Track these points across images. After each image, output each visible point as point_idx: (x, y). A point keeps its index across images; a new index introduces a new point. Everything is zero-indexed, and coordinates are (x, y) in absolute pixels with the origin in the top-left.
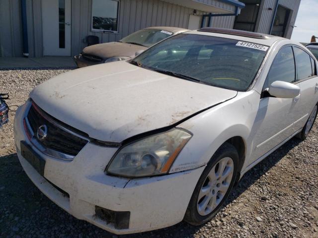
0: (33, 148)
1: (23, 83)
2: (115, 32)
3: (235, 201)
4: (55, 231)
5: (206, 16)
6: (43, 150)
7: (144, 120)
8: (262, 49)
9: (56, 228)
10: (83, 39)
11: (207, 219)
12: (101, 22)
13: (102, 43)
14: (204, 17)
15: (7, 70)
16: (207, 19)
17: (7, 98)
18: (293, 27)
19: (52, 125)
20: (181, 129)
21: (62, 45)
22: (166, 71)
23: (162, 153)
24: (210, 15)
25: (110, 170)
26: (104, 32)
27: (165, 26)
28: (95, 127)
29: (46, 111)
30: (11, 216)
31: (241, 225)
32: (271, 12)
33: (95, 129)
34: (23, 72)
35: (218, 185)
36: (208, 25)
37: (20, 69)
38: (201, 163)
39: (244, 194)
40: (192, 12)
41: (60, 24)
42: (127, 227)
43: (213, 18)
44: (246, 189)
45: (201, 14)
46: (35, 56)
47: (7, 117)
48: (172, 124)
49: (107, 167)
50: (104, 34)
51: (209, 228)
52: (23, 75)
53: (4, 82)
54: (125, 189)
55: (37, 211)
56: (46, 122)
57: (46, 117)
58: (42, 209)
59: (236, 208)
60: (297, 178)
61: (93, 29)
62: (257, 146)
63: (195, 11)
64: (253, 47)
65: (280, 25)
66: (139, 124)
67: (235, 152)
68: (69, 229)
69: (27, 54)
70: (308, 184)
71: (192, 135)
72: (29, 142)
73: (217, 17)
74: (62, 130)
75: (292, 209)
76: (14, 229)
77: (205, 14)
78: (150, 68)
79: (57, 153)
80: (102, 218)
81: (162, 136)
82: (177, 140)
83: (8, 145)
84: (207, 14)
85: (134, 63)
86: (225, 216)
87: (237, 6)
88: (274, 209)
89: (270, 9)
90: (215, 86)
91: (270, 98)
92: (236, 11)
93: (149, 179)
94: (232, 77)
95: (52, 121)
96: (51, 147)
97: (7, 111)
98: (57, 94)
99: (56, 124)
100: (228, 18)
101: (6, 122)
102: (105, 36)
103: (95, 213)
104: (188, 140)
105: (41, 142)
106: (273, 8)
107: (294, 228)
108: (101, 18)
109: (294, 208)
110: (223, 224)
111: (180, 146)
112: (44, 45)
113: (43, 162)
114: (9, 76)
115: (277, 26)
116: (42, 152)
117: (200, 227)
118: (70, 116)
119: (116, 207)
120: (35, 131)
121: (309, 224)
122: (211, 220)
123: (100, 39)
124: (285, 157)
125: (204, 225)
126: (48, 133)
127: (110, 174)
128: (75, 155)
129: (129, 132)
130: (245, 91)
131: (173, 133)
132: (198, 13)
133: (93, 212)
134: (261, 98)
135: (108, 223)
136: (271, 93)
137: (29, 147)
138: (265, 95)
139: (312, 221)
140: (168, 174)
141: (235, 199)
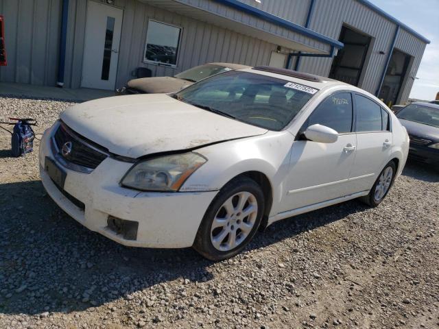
0: (57, 163)
1: (53, 115)
2: (173, 65)
3: (262, 248)
4: (69, 246)
5: (294, 54)
6: (65, 164)
7: (162, 141)
8: (311, 92)
9: (70, 244)
10: (132, 72)
11: (224, 256)
12: (164, 53)
13: (155, 76)
14: (290, 56)
15: (37, 99)
16: (294, 59)
17: (34, 125)
18: (414, 79)
19: (77, 142)
20: (197, 154)
21: (105, 76)
22: (204, 105)
23: (174, 173)
24: (299, 55)
25: (124, 182)
26: (159, 64)
27: (233, 63)
28: (115, 143)
29: (73, 129)
30: (28, 229)
31: (260, 267)
32: (383, 58)
33: (115, 145)
34: (54, 103)
35: (238, 222)
36: (296, 69)
37: (51, 99)
38: (213, 187)
39: (276, 244)
40: (275, 48)
41: (105, 51)
42: (135, 239)
43: (303, 58)
44: (280, 240)
45: (287, 52)
46: (70, 87)
47: (32, 146)
48: (188, 148)
49: (122, 180)
50: (158, 67)
51: (225, 265)
52: (53, 107)
53: (31, 112)
54: (135, 199)
55: (53, 229)
56: (72, 139)
57: (72, 135)
58: (58, 228)
59: (261, 254)
60: (345, 239)
61: (145, 60)
62: (291, 191)
63: (279, 48)
64: (301, 90)
65: (397, 75)
66: (156, 145)
67: (258, 190)
68: (82, 246)
69: (61, 84)
70: (354, 246)
71: (207, 160)
72: (53, 158)
73: (308, 57)
74: (86, 146)
75: (323, 263)
76: (29, 239)
77: (292, 52)
78: (190, 103)
79: (78, 167)
80: (113, 230)
81: (176, 157)
82: (191, 163)
83: (30, 172)
84: (296, 52)
85: (175, 97)
86: (245, 258)
87: (332, 46)
88: (304, 260)
89: (382, 53)
90: (250, 123)
91: (308, 142)
92: (332, 51)
93: (159, 194)
94: (270, 117)
95: (77, 138)
96: (74, 162)
97: (32, 140)
98: (85, 115)
99: (81, 141)
100: (323, 60)
101: (30, 151)
102: (160, 69)
103: (107, 225)
104: (201, 164)
105: (64, 158)
106: (386, 51)
107: (317, 278)
108: (166, 47)
109: (326, 263)
110: (241, 264)
111: (193, 168)
112: (83, 75)
113: (64, 175)
114: (37, 106)
115: (392, 75)
116: (65, 167)
117: (216, 262)
118: (94, 133)
119: (125, 216)
120: (60, 148)
121: (336, 277)
122: (229, 259)
123: (153, 73)
124: (341, 220)
125: (219, 261)
126: (72, 148)
127: (124, 186)
128: (94, 168)
129: (146, 150)
130: (279, 130)
131: (188, 156)
132: (282, 50)
133: (105, 224)
134: (295, 140)
135: (118, 233)
136: (307, 136)
137: (53, 161)
138: (301, 137)
139: (342, 276)
140: (178, 192)
141: (264, 247)
